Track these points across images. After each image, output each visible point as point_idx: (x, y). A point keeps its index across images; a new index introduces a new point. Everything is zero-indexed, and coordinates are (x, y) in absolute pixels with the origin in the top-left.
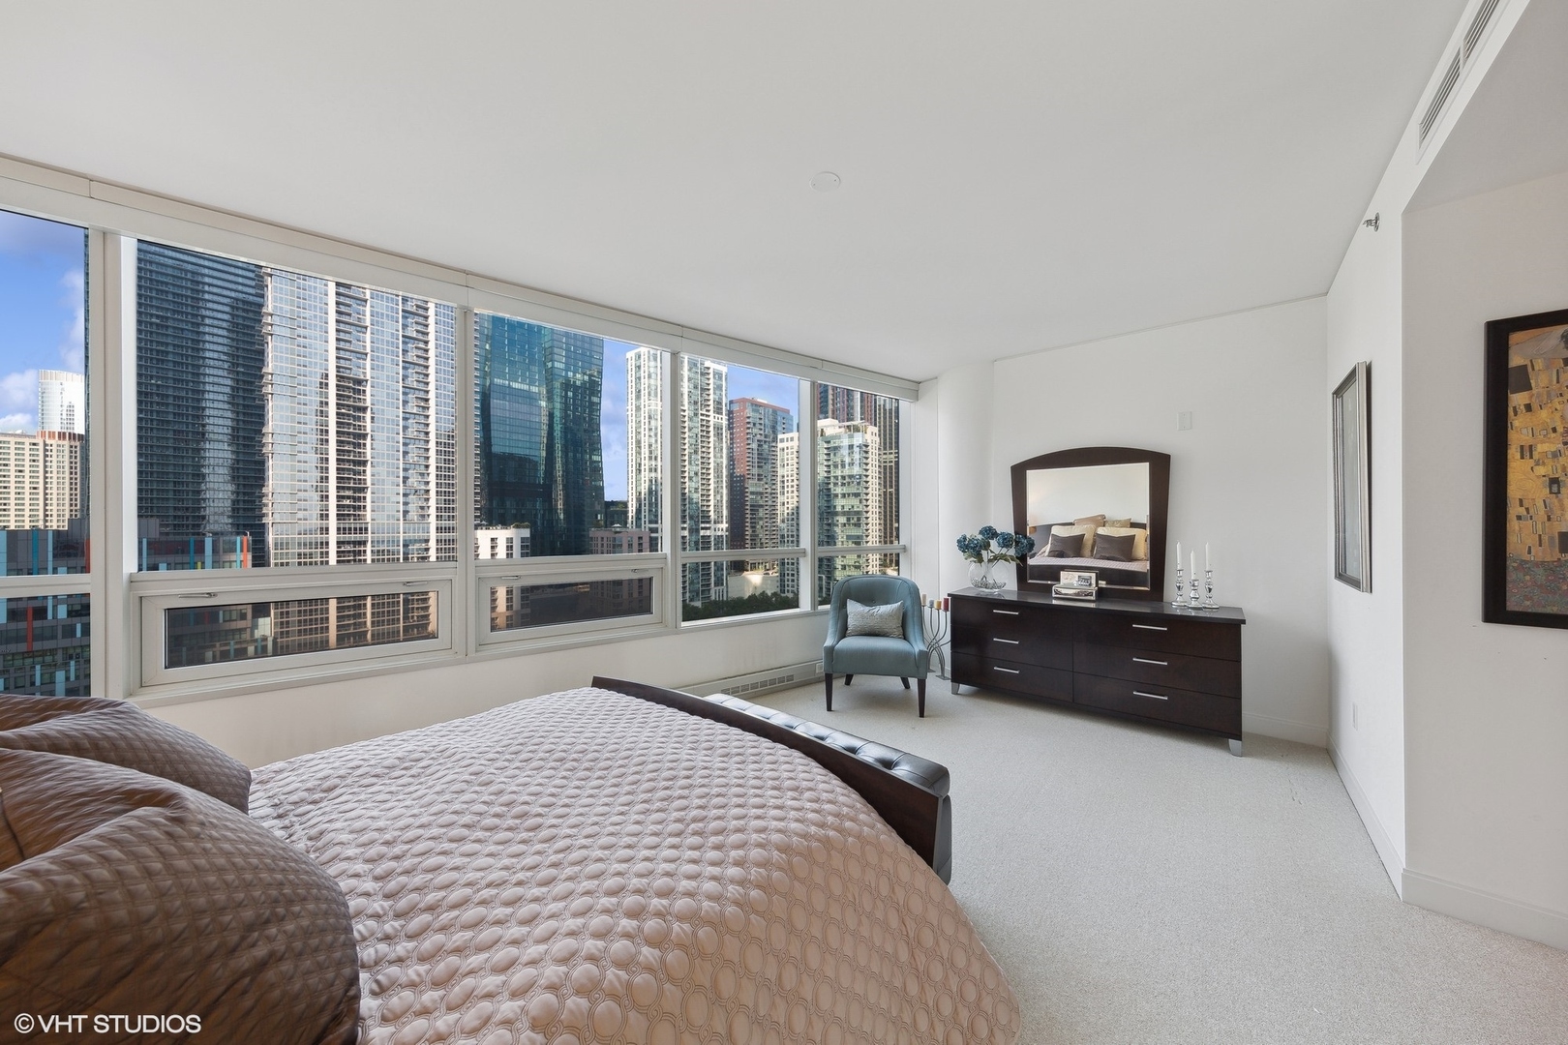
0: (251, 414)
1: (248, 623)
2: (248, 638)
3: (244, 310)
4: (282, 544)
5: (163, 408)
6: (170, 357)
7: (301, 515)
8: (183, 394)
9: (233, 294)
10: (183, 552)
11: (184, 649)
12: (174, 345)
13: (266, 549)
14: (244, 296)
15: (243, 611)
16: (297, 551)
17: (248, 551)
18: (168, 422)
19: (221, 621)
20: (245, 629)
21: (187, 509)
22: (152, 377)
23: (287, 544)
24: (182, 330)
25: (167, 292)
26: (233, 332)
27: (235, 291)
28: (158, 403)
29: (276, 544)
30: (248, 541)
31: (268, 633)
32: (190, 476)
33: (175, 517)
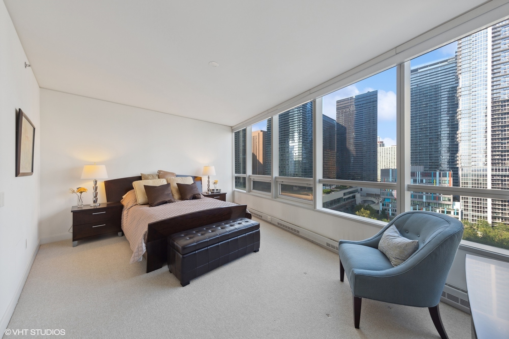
0: (455, 127)
1: (451, 202)
2: (451, 208)
3: (452, 91)
4: (464, 175)
5: (426, 132)
6: (428, 116)
7: (473, 163)
8: (432, 126)
9: (448, 87)
10: (430, 176)
11: (430, 207)
12: (429, 111)
13: (459, 177)
14: (452, 85)
15: (449, 198)
16: (471, 178)
17: (451, 177)
18: (428, 136)
19: (442, 200)
20: (450, 205)
21: (433, 162)
22: (423, 123)
23: (467, 175)
24: (432, 105)
25: (427, 96)
26: (449, 99)
27: (449, 85)
28: (425, 131)
29: (462, 175)
30: (451, 173)
31: (459, 208)
32: (434, 152)
33: (429, 165)
